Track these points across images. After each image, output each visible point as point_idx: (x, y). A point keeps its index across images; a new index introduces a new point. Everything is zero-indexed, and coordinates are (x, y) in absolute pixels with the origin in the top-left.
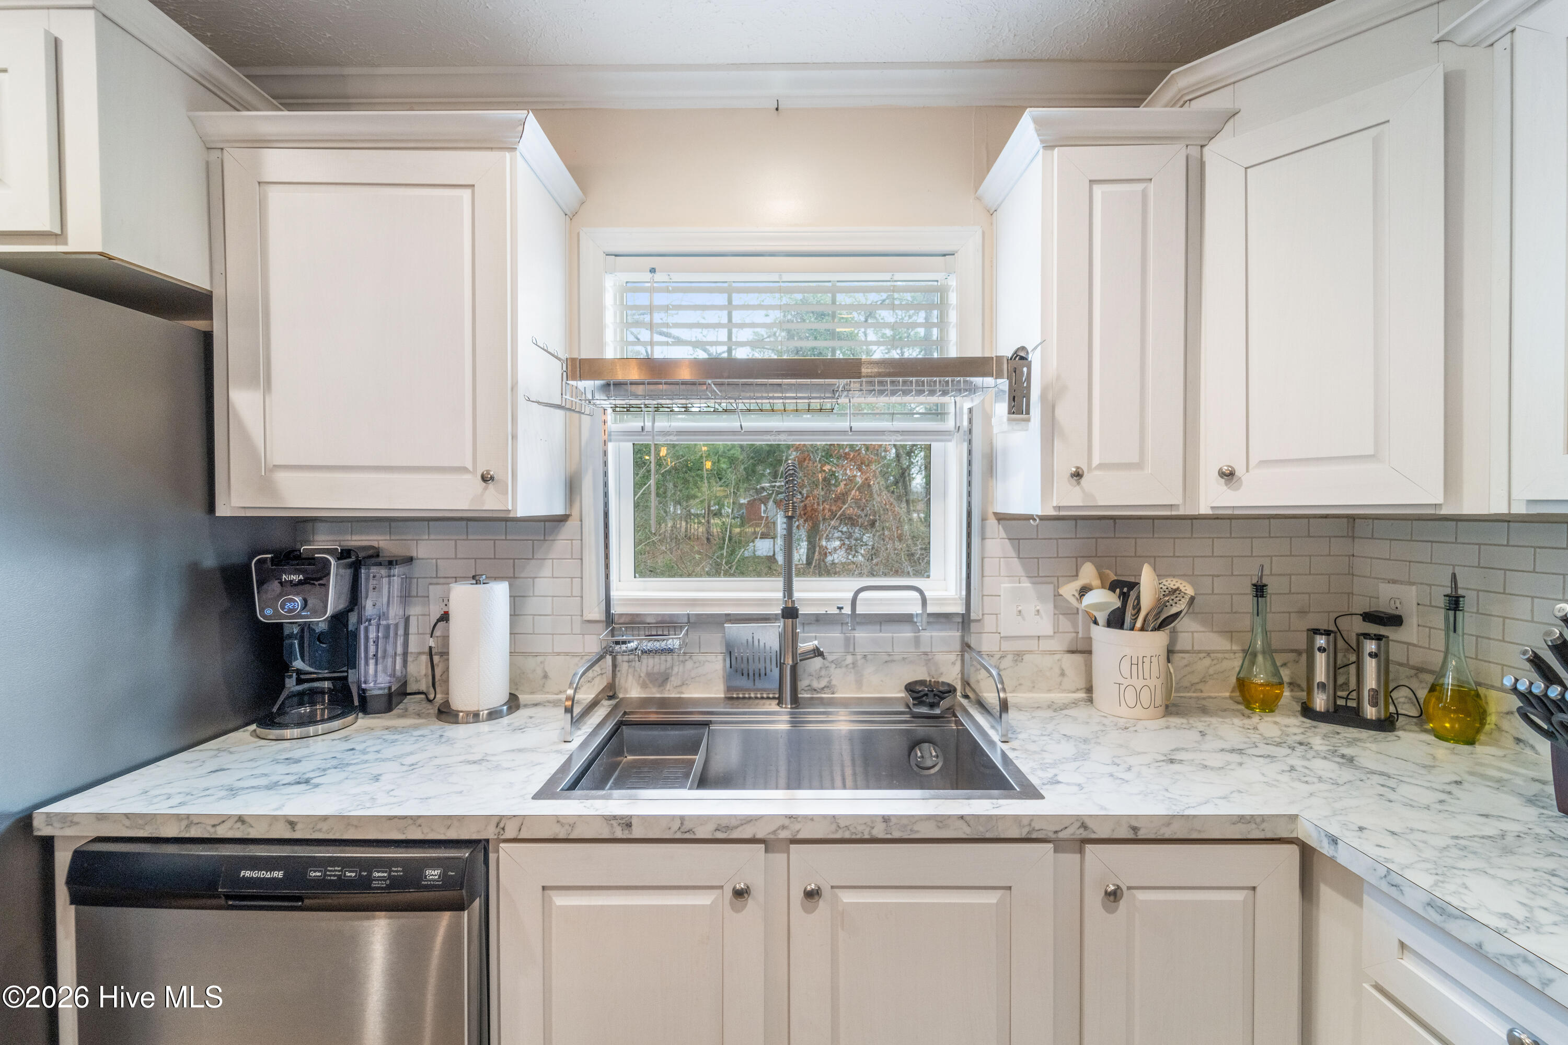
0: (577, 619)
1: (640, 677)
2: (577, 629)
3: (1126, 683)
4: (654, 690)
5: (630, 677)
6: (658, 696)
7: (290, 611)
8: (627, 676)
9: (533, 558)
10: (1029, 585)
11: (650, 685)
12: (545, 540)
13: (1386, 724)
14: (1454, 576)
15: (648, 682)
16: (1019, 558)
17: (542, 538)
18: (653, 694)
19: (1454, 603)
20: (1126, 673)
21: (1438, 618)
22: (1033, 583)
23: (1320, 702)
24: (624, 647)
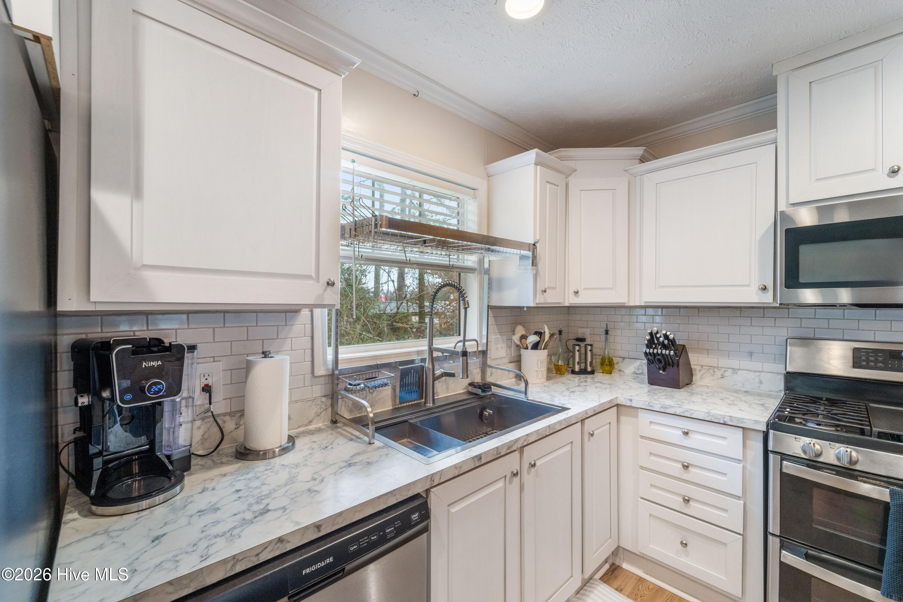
0: (309, 376)
1: (349, 406)
2: (308, 383)
3: (539, 370)
4: (356, 413)
5: (343, 408)
6: (359, 415)
7: (156, 393)
8: (341, 407)
9: (277, 338)
10: (499, 336)
11: (354, 410)
12: (286, 325)
13: (592, 372)
14: (607, 324)
15: (353, 408)
16: (496, 325)
17: (284, 324)
18: (356, 415)
19: (607, 332)
20: (539, 367)
21: (603, 337)
22: (501, 335)
23: (577, 368)
24: (358, 387)
